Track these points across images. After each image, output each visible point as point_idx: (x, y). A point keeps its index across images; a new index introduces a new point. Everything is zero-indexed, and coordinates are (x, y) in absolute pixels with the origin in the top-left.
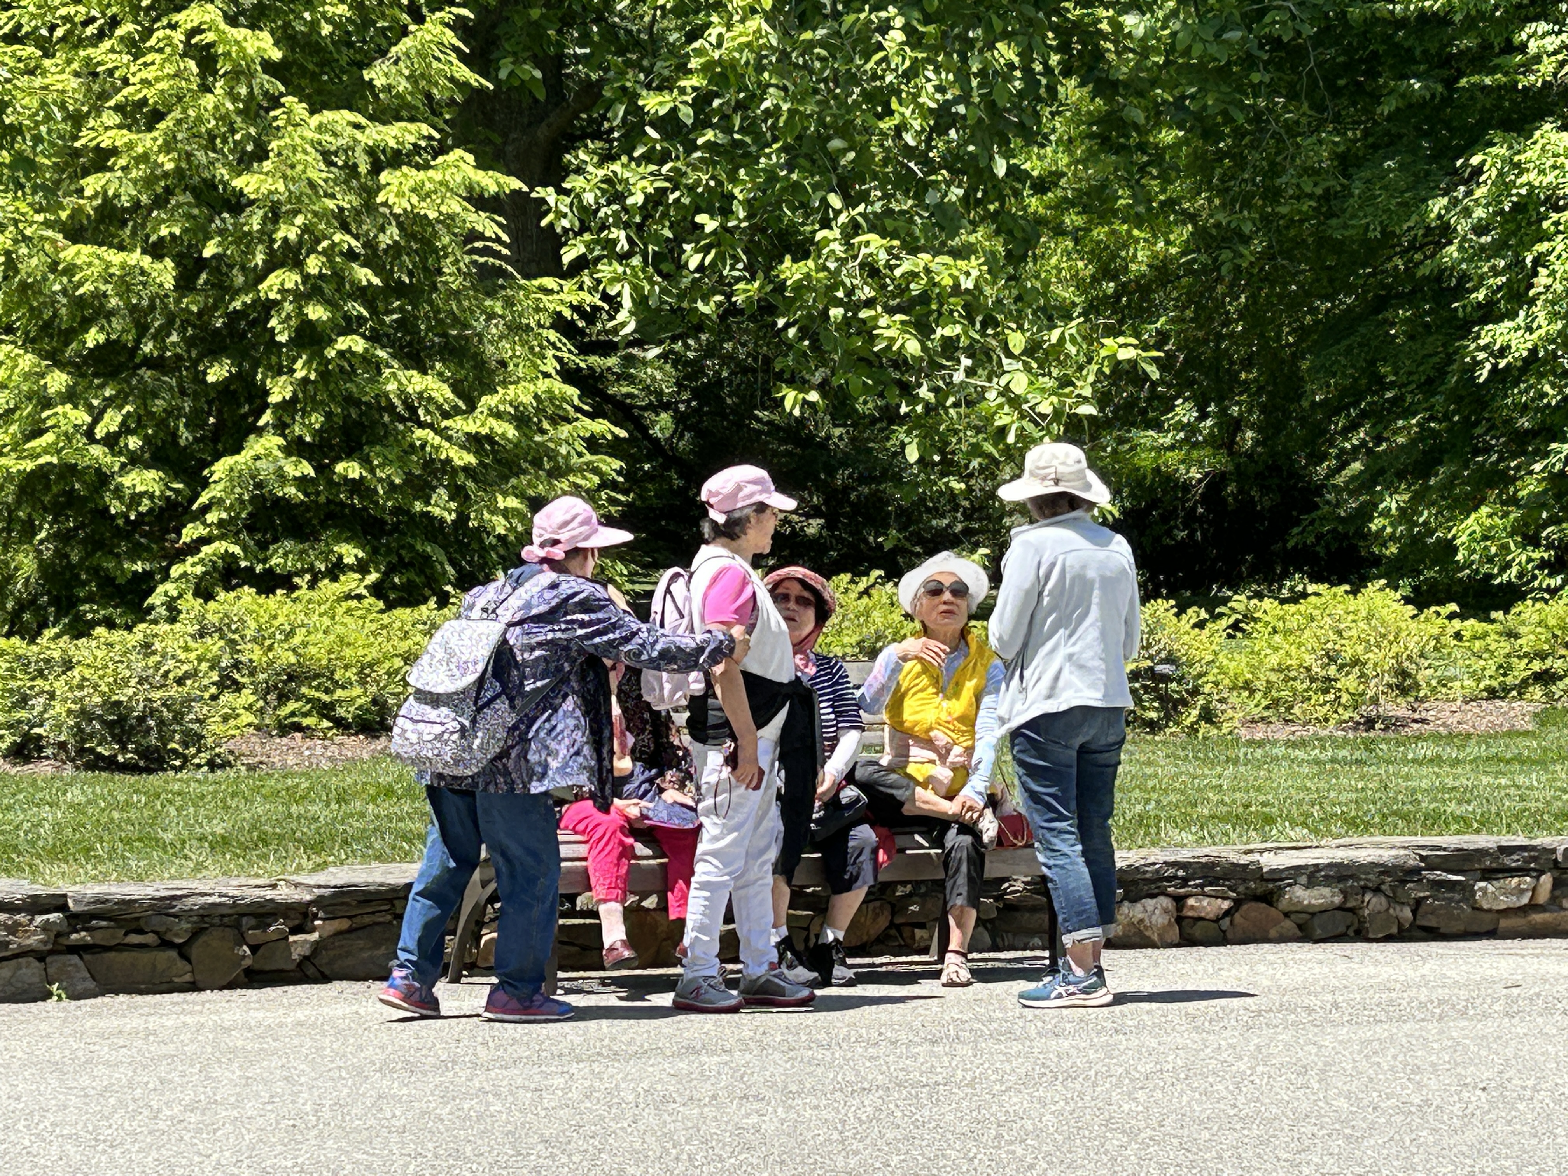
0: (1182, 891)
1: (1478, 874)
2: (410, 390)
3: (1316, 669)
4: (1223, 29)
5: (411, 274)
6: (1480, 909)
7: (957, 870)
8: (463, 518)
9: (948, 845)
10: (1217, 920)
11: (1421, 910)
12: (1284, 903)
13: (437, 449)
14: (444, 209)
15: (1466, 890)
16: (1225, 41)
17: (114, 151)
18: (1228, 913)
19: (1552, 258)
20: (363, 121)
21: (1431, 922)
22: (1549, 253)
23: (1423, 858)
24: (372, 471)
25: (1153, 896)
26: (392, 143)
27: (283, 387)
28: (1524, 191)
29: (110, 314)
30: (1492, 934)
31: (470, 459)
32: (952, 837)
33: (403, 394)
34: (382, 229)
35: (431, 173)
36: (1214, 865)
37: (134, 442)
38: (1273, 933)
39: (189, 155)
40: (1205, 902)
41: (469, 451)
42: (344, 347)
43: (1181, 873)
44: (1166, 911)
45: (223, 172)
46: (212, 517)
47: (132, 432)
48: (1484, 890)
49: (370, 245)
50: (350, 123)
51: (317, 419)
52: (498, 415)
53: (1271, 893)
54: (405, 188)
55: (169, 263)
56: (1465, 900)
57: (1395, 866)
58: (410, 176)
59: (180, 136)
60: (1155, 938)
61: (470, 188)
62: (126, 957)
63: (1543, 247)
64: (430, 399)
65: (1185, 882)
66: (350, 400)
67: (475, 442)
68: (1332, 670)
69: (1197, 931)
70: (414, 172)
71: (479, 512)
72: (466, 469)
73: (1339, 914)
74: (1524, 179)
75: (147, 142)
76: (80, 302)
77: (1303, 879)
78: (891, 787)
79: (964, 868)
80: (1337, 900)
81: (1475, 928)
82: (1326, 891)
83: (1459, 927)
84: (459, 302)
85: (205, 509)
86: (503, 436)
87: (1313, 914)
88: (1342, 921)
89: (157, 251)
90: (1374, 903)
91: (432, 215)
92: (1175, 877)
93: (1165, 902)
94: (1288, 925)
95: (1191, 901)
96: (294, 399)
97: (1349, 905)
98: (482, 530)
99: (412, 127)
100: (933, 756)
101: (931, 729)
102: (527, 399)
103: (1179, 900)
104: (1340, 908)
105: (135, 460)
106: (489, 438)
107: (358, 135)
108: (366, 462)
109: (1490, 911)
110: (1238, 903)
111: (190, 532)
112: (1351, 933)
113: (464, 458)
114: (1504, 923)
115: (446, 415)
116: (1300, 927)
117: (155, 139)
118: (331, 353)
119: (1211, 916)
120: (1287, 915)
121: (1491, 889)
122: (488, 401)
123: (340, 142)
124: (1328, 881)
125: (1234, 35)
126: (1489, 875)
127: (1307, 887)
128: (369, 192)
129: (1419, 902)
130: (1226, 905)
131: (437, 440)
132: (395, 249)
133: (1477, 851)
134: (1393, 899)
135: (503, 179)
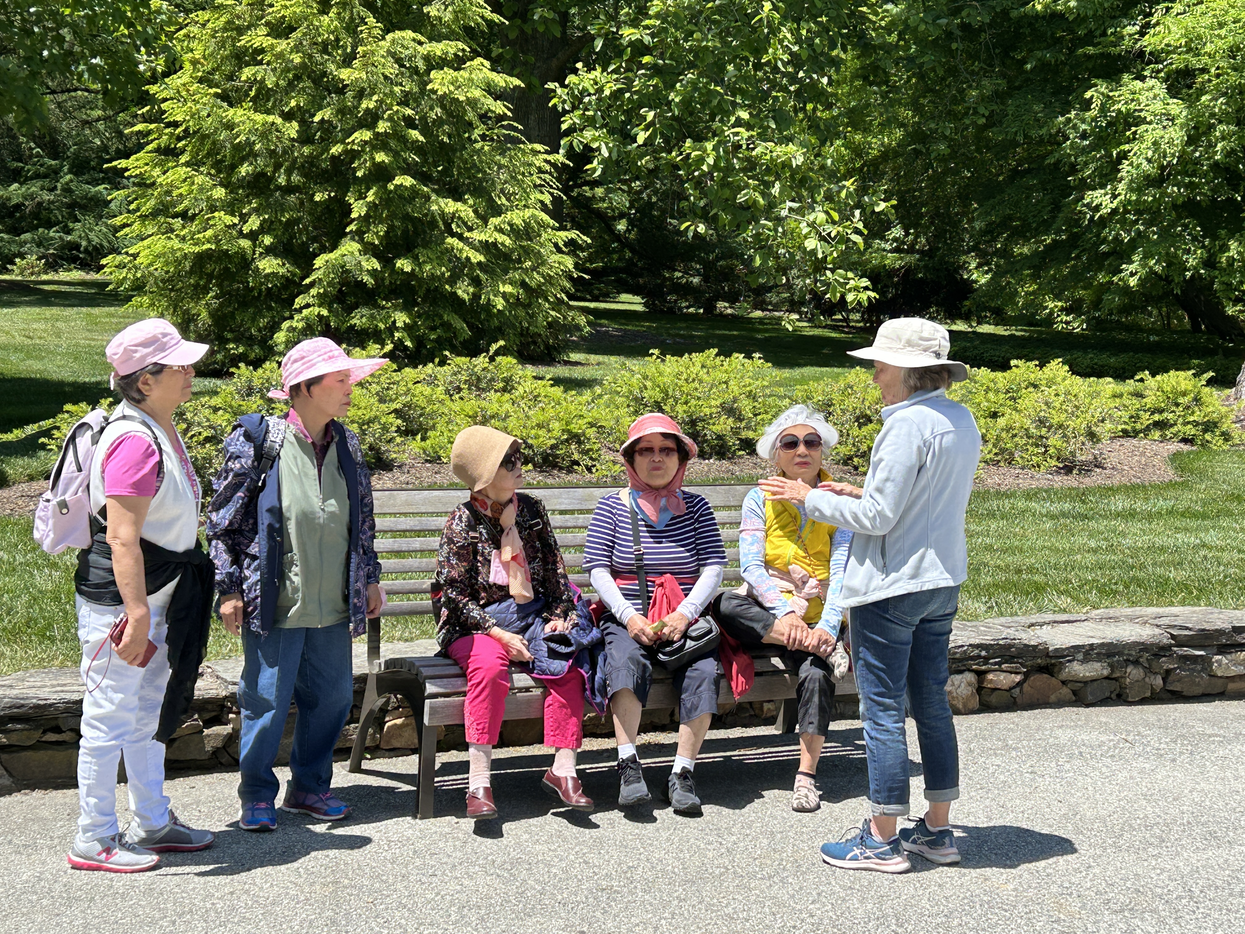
0: (983, 668)
1: (1215, 650)
2: (447, 210)
3: (1033, 431)
4: (939, 17)
5: (450, 137)
6: (1215, 676)
7: (809, 700)
8: (476, 297)
9: (802, 675)
10: (1011, 689)
11: (1170, 678)
12: (1064, 676)
13: (461, 251)
14: (469, 95)
15: (1205, 661)
16: (938, 25)
17: (262, 51)
18: (1019, 684)
19: (1131, 154)
20: (423, 39)
21: (1176, 687)
22: (1129, 151)
23: (1173, 637)
24: (420, 265)
25: (960, 672)
26: (439, 53)
27: (360, 208)
28: (1114, 114)
29: (256, 155)
30: (1222, 695)
31: (482, 258)
32: (807, 670)
33: (443, 214)
34: (432, 109)
35: (462, 72)
36: (1010, 646)
37: (268, 240)
38: (1053, 698)
39: (310, 57)
40: (1002, 676)
41: (481, 253)
42: (399, 183)
43: (983, 653)
44: (969, 684)
45: (332, 67)
46: (313, 291)
47: (268, 233)
48: (1219, 662)
49: (424, 118)
50: (414, 40)
51: (382, 229)
52: (501, 231)
53: (1053, 665)
54: (445, 81)
55: (295, 125)
56: (1203, 670)
57: (1152, 644)
58: (449, 73)
59: (305, 43)
60: (960, 706)
61: (488, 85)
62: (42, 756)
63: (1126, 147)
64: (460, 218)
65: (986, 660)
66: (407, 217)
67: (486, 247)
68: (1044, 431)
69: (993, 699)
70: (452, 71)
71: (488, 293)
72: (480, 263)
73: (1105, 683)
74: (1116, 107)
75: (282, 45)
76: (237, 148)
77: (1080, 656)
78: (751, 620)
79: (816, 699)
80: (1106, 672)
81: (1209, 691)
82: (1097, 665)
83: (1198, 691)
84: (479, 156)
85: (312, 285)
86: (503, 244)
87: (1086, 683)
88: (1108, 688)
89: (288, 117)
90: (1134, 673)
91: (462, 98)
92: (979, 657)
93: (969, 677)
94: (1065, 692)
95: (990, 676)
96: (367, 215)
97: (1115, 676)
98: (489, 304)
99: (453, 43)
100: (791, 587)
101: (790, 563)
102: (518, 221)
103: (981, 674)
104: (1107, 678)
105: (269, 251)
106: (495, 244)
107: (419, 48)
108: (415, 259)
109: (1221, 677)
110: (1027, 675)
111: (299, 301)
112: (1114, 696)
113: (477, 257)
114: (1231, 686)
115: (470, 229)
116: (1075, 693)
117: (288, 44)
118: (391, 187)
119: (1005, 687)
120: (1064, 683)
121: (1225, 661)
122: (494, 221)
123: (407, 52)
124: (1099, 658)
125: (944, 21)
126: (1223, 649)
127: (1083, 662)
128: (423, 84)
129: (1168, 672)
130: (1018, 678)
131: (461, 245)
132: (439, 122)
133: (1216, 631)
134: (1149, 670)
135: (509, 79)
